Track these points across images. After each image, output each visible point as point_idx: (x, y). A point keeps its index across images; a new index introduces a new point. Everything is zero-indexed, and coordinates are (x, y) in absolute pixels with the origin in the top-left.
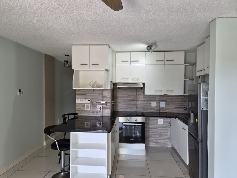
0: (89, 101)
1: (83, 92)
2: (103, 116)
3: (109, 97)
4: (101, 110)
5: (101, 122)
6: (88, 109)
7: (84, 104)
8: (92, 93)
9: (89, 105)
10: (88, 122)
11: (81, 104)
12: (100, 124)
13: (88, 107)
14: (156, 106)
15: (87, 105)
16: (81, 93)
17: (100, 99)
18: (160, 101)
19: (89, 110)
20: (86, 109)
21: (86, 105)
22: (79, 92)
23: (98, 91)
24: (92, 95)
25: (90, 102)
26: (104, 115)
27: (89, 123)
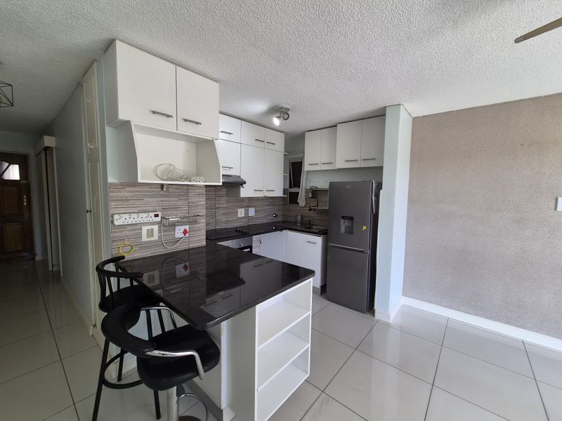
0: (156, 216)
1: (135, 191)
2: (189, 250)
3: (202, 203)
4: (187, 235)
5: (187, 264)
6: (151, 239)
7: (138, 227)
8: (161, 196)
9: (156, 228)
10: (152, 273)
11: (129, 228)
12: (185, 268)
13: (150, 233)
14: (243, 215)
15: (150, 227)
16: (126, 194)
17: (181, 210)
18: (248, 207)
19: (155, 241)
20: (145, 238)
21: (145, 229)
22: (120, 192)
23: (178, 189)
24: (163, 201)
25: (158, 219)
26: (192, 246)
27: (156, 273)
